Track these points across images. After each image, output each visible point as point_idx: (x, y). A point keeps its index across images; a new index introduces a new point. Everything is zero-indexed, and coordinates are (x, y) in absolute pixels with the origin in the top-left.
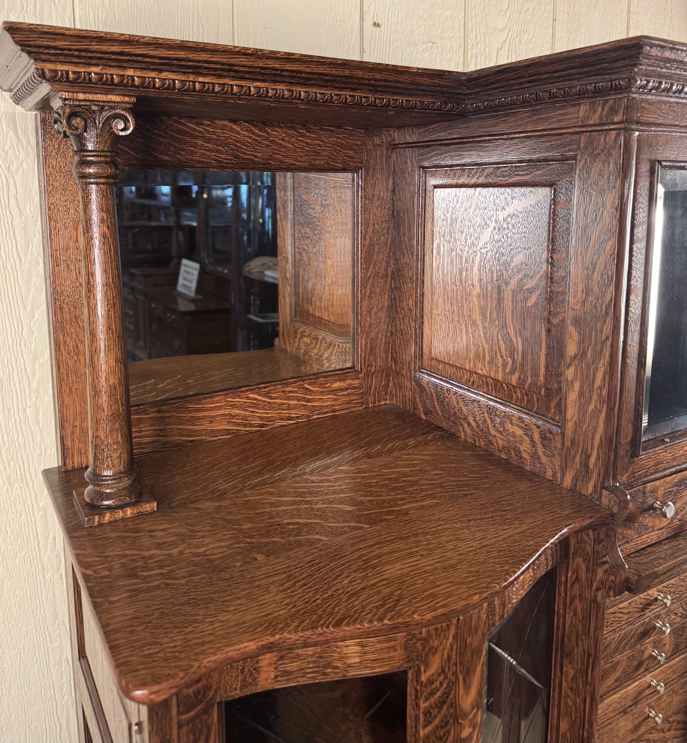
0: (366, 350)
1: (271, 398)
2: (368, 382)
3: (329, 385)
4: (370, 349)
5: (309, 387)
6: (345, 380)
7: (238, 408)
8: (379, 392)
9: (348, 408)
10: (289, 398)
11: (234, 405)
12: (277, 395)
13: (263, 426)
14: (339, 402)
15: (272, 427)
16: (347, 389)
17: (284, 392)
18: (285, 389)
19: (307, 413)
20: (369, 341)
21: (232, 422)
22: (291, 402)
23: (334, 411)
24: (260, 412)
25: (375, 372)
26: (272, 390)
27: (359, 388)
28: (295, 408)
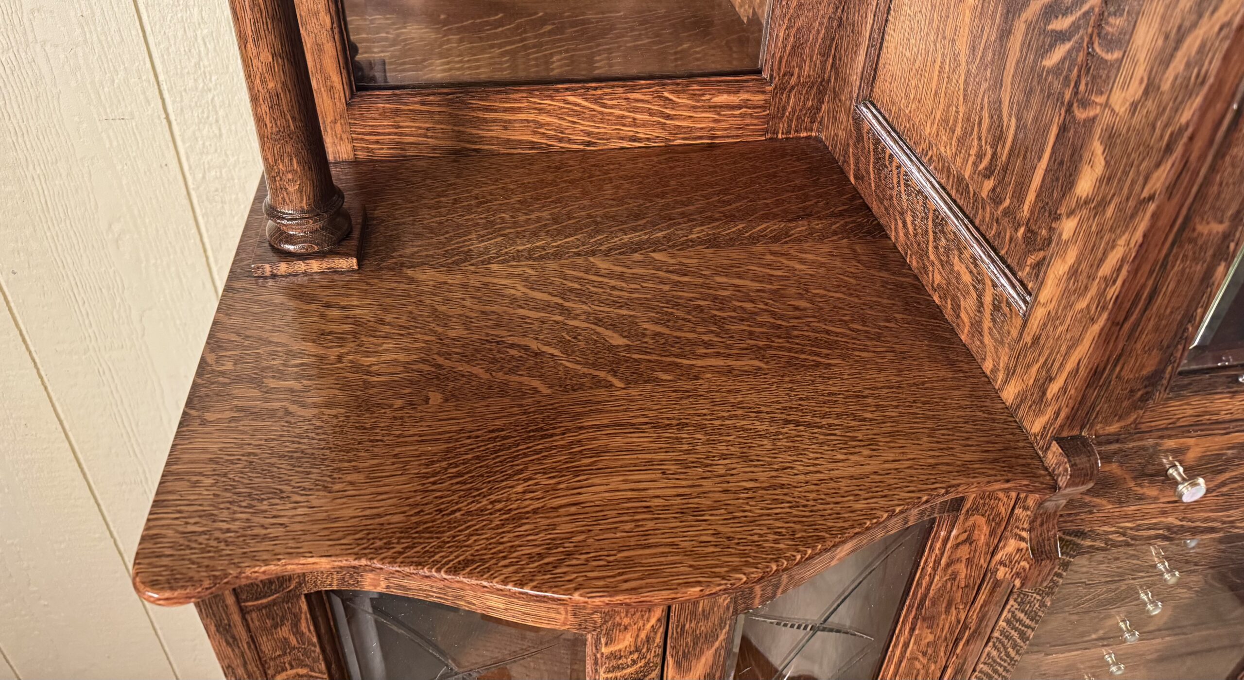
0: (785, 47)
1: (605, 106)
2: (781, 99)
3: (708, 97)
4: (793, 47)
5: (671, 96)
6: (738, 92)
7: (548, 113)
8: (799, 117)
9: (738, 136)
10: (635, 110)
11: (542, 109)
12: (615, 102)
13: (589, 144)
14: (724, 125)
15: (606, 147)
16: (739, 107)
17: (627, 99)
18: (629, 95)
19: (664, 134)
20: (793, 32)
21: (539, 133)
22: (638, 116)
23: (714, 137)
24: (586, 125)
25: (797, 84)
26: (606, 94)
27: (763, 107)
28: (644, 126)
